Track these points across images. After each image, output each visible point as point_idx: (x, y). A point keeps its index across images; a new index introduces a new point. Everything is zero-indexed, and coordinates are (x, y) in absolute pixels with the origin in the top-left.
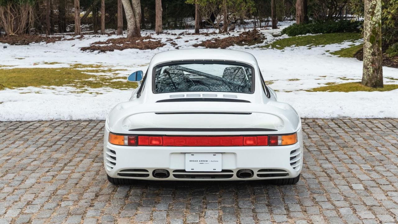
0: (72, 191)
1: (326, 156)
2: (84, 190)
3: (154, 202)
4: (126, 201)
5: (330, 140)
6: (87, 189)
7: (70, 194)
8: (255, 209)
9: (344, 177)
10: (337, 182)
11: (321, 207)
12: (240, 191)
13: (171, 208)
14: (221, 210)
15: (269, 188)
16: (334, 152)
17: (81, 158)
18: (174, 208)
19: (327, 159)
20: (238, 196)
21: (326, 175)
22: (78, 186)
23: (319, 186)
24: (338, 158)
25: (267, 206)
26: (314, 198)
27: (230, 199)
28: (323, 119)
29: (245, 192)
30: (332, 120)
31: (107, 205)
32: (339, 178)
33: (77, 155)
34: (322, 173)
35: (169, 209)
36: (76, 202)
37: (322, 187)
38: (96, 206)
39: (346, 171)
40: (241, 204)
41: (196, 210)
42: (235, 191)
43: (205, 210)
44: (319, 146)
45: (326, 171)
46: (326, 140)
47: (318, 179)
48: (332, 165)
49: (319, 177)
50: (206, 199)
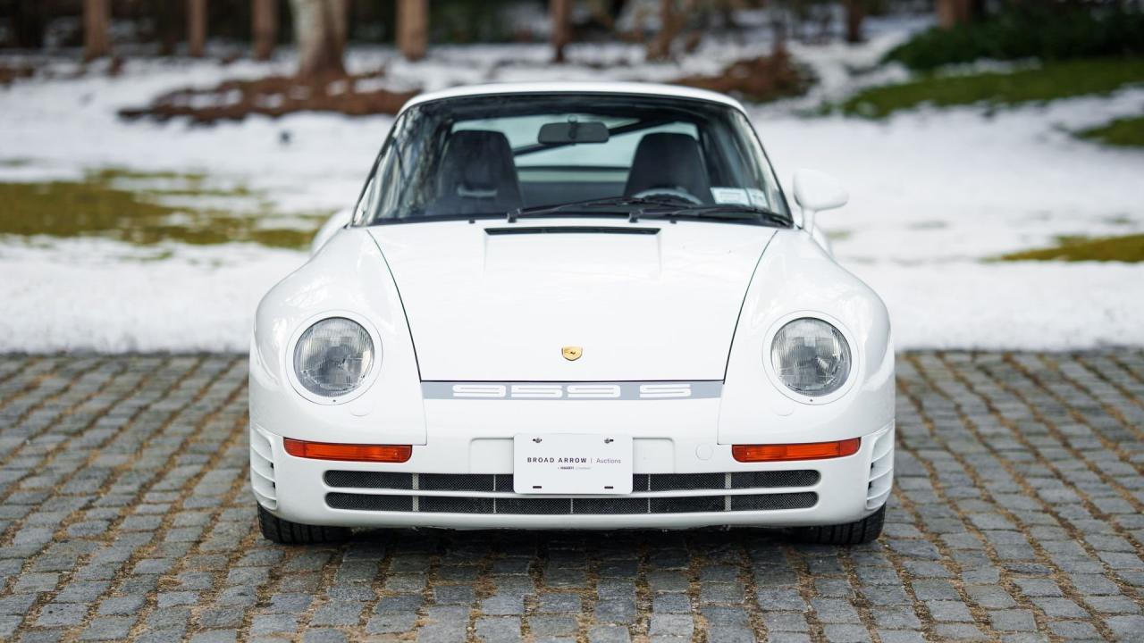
0: (186, 563)
1: (1055, 465)
2: (227, 559)
3: (472, 592)
4: (378, 591)
5: (1069, 418)
6: (238, 559)
7: (181, 573)
8: (815, 612)
9: (1119, 529)
10: (1095, 542)
11: (1041, 613)
12: (761, 563)
13: (534, 610)
14: (700, 614)
15: (858, 556)
16: (1085, 454)
17: (196, 469)
18: (541, 610)
19: (1058, 475)
20: (753, 577)
21: (1054, 521)
22: (202, 548)
23: (1032, 552)
24: (1099, 472)
25: (854, 605)
26: (1015, 586)
27: (730, 584)
28: (1041, 355)
29: (777, 566)
30: (1076, 356)
31: (316, 601)
32: (1103, 532)
33: (178, 459)
34: (1041, 515)
35: (526, 611)
36: (207, 594)
37: (1043, 555)
38: (277, 604)
39: (1129, 511)
40: (765, 597)
41: (618, 613)
42: (742, 562)
43: (649, 615)
44: (1029, 434)
45: (1054, 509)
46: (1055, 419)
47: (1028, 533)
48: (1077, 491)
49: (1032, 525)
50: (646, 585)
